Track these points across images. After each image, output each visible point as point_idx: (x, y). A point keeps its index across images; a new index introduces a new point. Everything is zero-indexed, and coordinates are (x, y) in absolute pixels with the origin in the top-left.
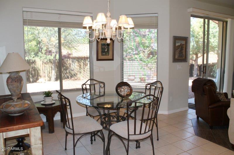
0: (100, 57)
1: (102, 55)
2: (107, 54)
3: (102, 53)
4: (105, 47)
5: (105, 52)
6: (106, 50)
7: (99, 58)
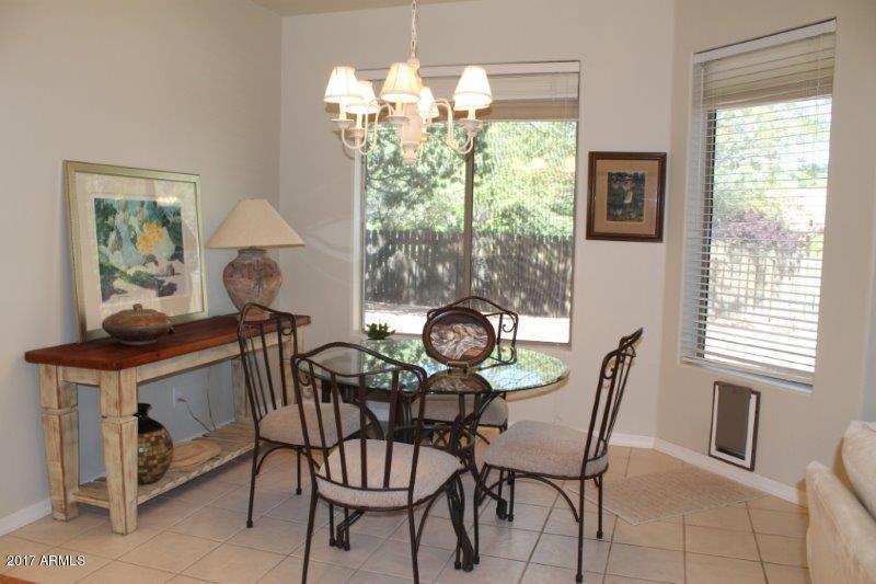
0: (603, 225)
1: (611, 217)
2: (633, 215)
3: (612, 210)
4: (625, 188)
5: (622, 206)
6: (628, 201)
7: (598, 228)
